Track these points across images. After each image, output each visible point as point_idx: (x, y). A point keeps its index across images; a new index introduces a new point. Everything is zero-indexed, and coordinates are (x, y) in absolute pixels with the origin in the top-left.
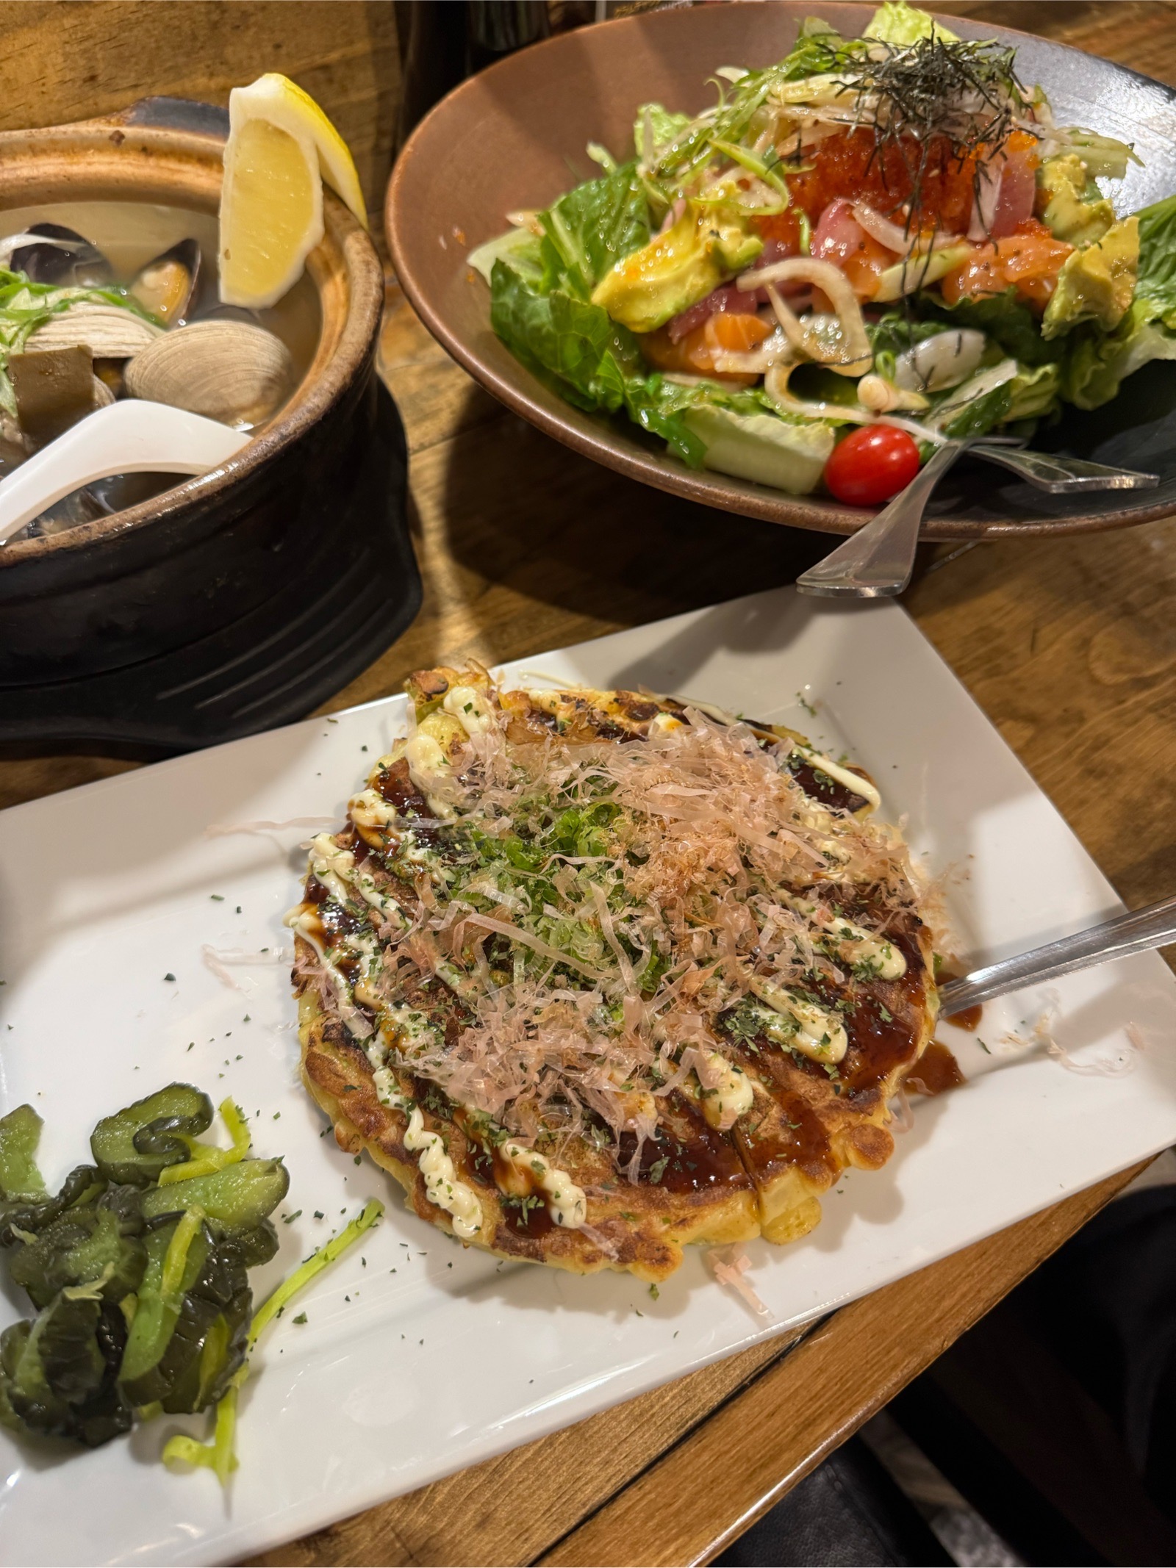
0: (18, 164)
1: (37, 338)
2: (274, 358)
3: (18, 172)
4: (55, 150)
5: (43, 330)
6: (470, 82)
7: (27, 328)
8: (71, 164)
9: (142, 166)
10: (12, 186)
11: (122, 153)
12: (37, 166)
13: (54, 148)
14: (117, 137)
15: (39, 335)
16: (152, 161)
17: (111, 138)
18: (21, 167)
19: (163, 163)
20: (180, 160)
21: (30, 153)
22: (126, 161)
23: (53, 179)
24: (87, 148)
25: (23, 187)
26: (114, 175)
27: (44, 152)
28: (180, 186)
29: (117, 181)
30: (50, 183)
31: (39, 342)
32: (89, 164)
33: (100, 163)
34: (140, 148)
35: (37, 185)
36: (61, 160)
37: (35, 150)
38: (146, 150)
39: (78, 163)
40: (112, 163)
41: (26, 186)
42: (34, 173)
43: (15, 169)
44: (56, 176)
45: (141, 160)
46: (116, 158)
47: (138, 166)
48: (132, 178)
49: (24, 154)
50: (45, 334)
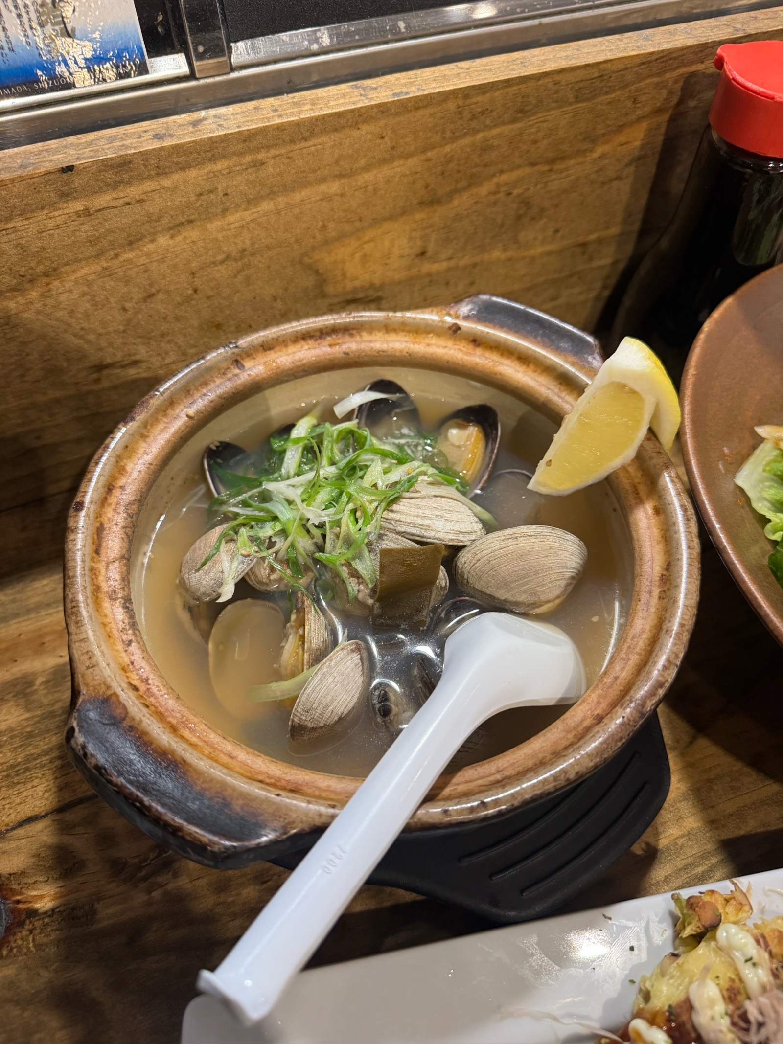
0: (373, 337)
1: (391, 515)
2: (578, 561)
3: (372, 345)
4: (403, 331)
5: (395, 507)
6: (729, 301)
7: (383, 505)
8: (414, 343)
9: (470, 354)
10: (366, 355)
11: (455, 340)
12: (387, 342)
13: (404, 328)
14: (454, 328)
15: (392, 511)
16: (479, 351)
17: (450, 328)
18: (376, 341)
19: (488, 354)
20: (502, 355)
21: (384, 331)
22: (457, 347)
23: (398, 354)
24: (428, 332)
25: (374, 356)
26: (446, 357)
27: (395, 330)
28: (499, 376)
29: (448, 362)
30: (395, 356)
31: (392, 519)
32: (428, 345)
33: (438, 346)
34: (471, 339)
35: (385, 356)
36: (407, 339)
37: (387, 328)
38: (476, 341)
39: (419, 343)
40: (446, 347)
41: (376, 357)
42: (385, 347)
43: (371, 341)
44: (401, 351)
45: (470, 348)
46: (450, 344)
47: (467, 354)
48: (461, 362)
49: (379, 330)
50: (397, 512)
